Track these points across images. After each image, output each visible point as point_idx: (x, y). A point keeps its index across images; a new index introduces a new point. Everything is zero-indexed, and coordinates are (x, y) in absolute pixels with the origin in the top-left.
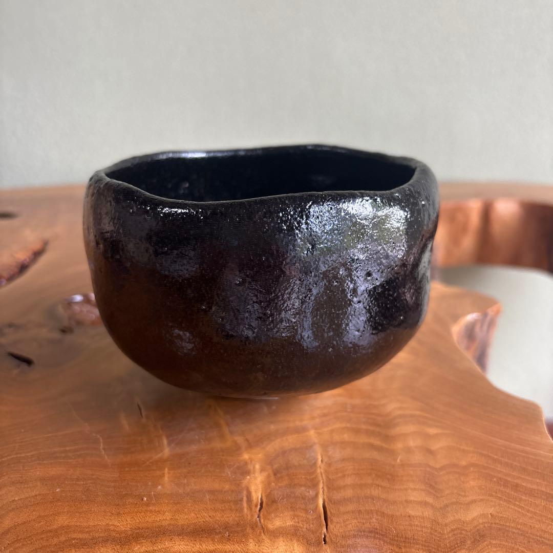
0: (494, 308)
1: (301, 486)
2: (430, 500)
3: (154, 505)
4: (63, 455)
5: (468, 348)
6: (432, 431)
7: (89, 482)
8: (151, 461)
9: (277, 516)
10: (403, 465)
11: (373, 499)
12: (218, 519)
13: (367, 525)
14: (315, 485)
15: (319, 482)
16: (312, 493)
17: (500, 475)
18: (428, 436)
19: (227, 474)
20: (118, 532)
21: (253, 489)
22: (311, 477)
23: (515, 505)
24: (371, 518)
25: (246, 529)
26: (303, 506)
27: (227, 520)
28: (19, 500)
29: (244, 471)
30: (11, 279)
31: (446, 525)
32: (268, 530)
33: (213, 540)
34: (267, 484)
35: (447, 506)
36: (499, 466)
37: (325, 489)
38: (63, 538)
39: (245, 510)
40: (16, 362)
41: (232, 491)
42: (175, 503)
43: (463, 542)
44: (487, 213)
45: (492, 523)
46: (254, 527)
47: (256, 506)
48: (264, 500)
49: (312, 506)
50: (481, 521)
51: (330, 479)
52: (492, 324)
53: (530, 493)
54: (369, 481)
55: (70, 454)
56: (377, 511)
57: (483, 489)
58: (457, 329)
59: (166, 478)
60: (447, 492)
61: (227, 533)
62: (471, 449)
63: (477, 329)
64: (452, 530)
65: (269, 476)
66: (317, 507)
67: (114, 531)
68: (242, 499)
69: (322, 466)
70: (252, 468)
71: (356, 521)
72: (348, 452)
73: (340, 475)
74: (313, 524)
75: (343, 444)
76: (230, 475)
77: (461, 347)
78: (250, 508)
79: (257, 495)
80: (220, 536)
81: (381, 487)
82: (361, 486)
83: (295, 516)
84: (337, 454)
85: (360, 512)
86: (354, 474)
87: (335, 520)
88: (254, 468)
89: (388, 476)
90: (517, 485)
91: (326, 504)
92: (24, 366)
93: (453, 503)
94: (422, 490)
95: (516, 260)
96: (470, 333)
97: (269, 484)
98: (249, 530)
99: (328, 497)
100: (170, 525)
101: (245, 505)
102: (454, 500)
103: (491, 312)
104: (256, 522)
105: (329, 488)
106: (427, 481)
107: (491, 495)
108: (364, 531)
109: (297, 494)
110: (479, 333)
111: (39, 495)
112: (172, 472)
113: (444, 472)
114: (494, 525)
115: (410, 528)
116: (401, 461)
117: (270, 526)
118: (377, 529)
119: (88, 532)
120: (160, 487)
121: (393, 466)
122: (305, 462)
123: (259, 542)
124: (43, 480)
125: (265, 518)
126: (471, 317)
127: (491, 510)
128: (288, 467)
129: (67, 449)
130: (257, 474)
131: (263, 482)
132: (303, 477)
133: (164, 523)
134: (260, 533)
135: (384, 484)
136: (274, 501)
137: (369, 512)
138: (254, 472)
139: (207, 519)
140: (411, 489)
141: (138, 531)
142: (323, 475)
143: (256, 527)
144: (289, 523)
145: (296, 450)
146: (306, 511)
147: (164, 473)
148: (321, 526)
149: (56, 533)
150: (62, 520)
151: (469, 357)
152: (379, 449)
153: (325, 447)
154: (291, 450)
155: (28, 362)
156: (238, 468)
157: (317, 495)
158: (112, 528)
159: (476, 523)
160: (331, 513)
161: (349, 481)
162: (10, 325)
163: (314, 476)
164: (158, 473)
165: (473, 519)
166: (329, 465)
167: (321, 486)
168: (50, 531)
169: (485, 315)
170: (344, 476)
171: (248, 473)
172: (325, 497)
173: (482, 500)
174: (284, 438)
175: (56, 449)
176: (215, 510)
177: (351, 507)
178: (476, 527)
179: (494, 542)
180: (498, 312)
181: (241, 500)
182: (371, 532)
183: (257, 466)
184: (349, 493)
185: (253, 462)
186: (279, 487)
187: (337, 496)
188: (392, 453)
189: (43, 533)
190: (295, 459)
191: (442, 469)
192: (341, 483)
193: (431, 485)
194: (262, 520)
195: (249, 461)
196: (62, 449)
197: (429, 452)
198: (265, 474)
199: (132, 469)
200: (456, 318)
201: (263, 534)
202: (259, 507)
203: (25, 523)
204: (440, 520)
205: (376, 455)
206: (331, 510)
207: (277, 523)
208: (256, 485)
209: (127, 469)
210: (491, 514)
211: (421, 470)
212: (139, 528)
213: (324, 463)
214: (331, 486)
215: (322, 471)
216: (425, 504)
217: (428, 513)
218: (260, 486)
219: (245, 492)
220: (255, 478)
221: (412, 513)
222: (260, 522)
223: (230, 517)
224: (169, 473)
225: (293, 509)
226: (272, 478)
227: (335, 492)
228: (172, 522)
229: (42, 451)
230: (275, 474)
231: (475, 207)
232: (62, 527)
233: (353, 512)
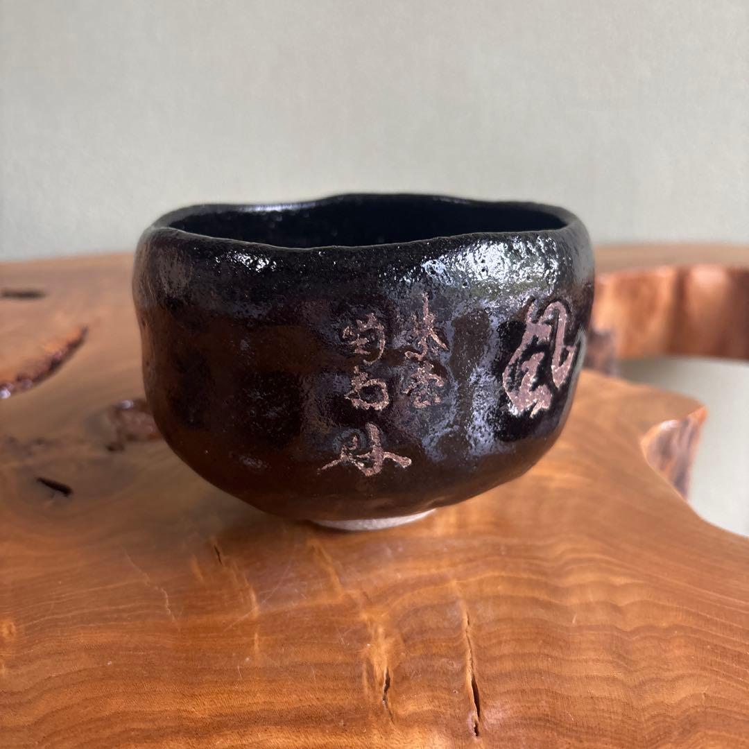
0: (698, 413)
1: (441, 656)
2: (620, 675)
3: (240, 683)
4: (115, 616)
5: (662, 468)
6: (620, 581)
7: (151, 652)
8: (234, 624)
9: (409, 698)
10: (580, 628)
11: (541, 674)
12: (329, 702)
13: (535, 710)
14: (460, 656)
15: (466, 650)
16: (456, 666)
17: (715, 642)
18: (613, 588)
19: (340, 640)
20: (192, 720)
21: (375, 660)
22: (455, 645)
23: (737, 681)
24: (539, 701)
25: (368, 716)
26: (445, 684)
27: (341, 703)
28: (57, 677)
29: (362, 636)
30: (38, 379)
31: (643, 710)
32: (397, 715)
33: (323, 731)
34: (394, 655)
35: (643, 683)
36: (714, 628)
37: (475, 661)
38: (118, 729)
39: (366, 690)
40: (48, 490)
41: (347, 664)
42: (269, 681)
43: (668, 733)
44: (681, 286)
45: (706, 708)
46: (379, 712)
47: (381, 684)
48: (392, 676)
49: (456, 685)
50: (691, 704)
51: (479, 646)
52: (694, 435)
54: (535, 650)
55: (125, 615)
56: (547, 691)
57: (693, 660)
58: (647, 442)
59: (256, 647)
60: (643, 664)
61: (342, 721)
62: (675, 605)
63: (675, 442)
64: (653, 717)
65: (396, 644)
66: (464, 686)
67: (187, 718)
68: (362, 674)
69: (470, 629)
70: (373, 632)
71: (518, 704)
72: (504, 610)
73: (494, 641)
74: (459, 708)
75: (497, 599)
76: (343, 642)
77: (654, 466)
78: (372, 687)
79: (382, 668)
80: (333, 725)
81: (551, 657)
82: (523, 656)
83: (434, 697)
84: (489, 613)
85: (523, 691)
86: (513, 640)
87: (490, 703)
88: (376, 631)
89: (561, 643)
90: (740, 655)
91: (476, 681)
92: (59, 496)
93: (652, 680)
94: (611, 663)
95: (722, 350)
96: (665, 448)
97: (398, 654)
98: (372, 717)
99: (478, 672)
100: (263, 710)
101: (365, 682)
102: (654, 676)
103: (693, 418)
104: (382, 706)
105: (479, 659)
106: (614, 649)
107: (704, 669)
108: (530, 719)
109: (436, 668)
110: (677, 448)
111: (85, 669)
112: (264, 638)
113: (638, 637)
114: (709, 710)
115: (593, 714)
116: (578, 621)
117: (401, 712)
118: (547, 715)
119: (153, 721)
120: (248, 659)
121: (567, 629)
122: (446, 624)
123: (387, 733)
124: (88, 649)
125: (393, 701)
126: (666, 426)
127: (705, 690)
128: (422, 631)
129: (121, 607)
130: (381, 640)
131: (388, 652)
132: (444, 644)
133: (255, 708)
134: (387, 721)
135: (555, 653)
136: (405, 678)
137: (536, 692)
138: (376, 638)
139: (314, 703)
140: (593, 660)
141: (218, 719)
142: (471, 641)
143: (382, 712)
144: (426, 707)
145: (433, 607)
146: (449, 690)
147: (253, 640)
148: (470, 710)
149: (108, 721)
150: (117, 704)
151: (665, 478)
152: (547, 606)
153: (472, 603)
154: (426, 608)
155: (65, 491)
156: (355, 632)
157: (463, 669)
158: (184, 714)
159: (684, 707)
160: (484, 693)
161: (506, 649)
162: (39, 442)
163: (458, 643)
164: (245, 640)
165: (681, 702)
166: (479, 628)
167: (468, 656)
168: (101, 719)
169: (685, 422)
170: (500, 643)
171: (368, 639)
172: (475, 671)
173: (692, 675)
174: (416, 592)
175: (106, 608)
176: (325, 690)
177: (511, 685)
178: (685, 711)
179: (710, 732)
180: (702, 419)
181: (360, 676)
182: (540, 719)
183: (381, 630)
184: (508, 665)
185: (375, 625)
186: (412, 658)
187: (492, 670)
188: (566, 612)
189: (90, 721)
190: (431, 620)
191: (634, 632)
192: (496, 652)
193: (620, 655)
194: (390, 704)
195: (369, 623)
196: (114, 608)
197: (617, 609)
198: (391, 640)
199: (209, 635)
200: (645, 427)
201: (391, 723)
202: (384, 685)
203: (66, 708)
204: (635, 704)
205: (541, 613)
206: (484, 690)
207: (410, 707)
208: (380, 656)
209: (202, 635)
210: (705, 694)
211: (605, 635)
212: (221, 715)
213: (472, 625)
214: (483, 657)
215: (469, 636)
216: (614, 680)
217: (617, 693)
218: (385, 657)
219: (364, 666)
220: (378, 646)
221: (595, 693)
222: (387, 707)
223: (346, 700)
224: (260, 640)
225: (431, 688)
226: (402, 646)
227: (488, 664)
228: (266, 707)
229: (86, 611)
230: (405, 641)
231: (665, 276)
232: (117, 714)
233: (514, 692)
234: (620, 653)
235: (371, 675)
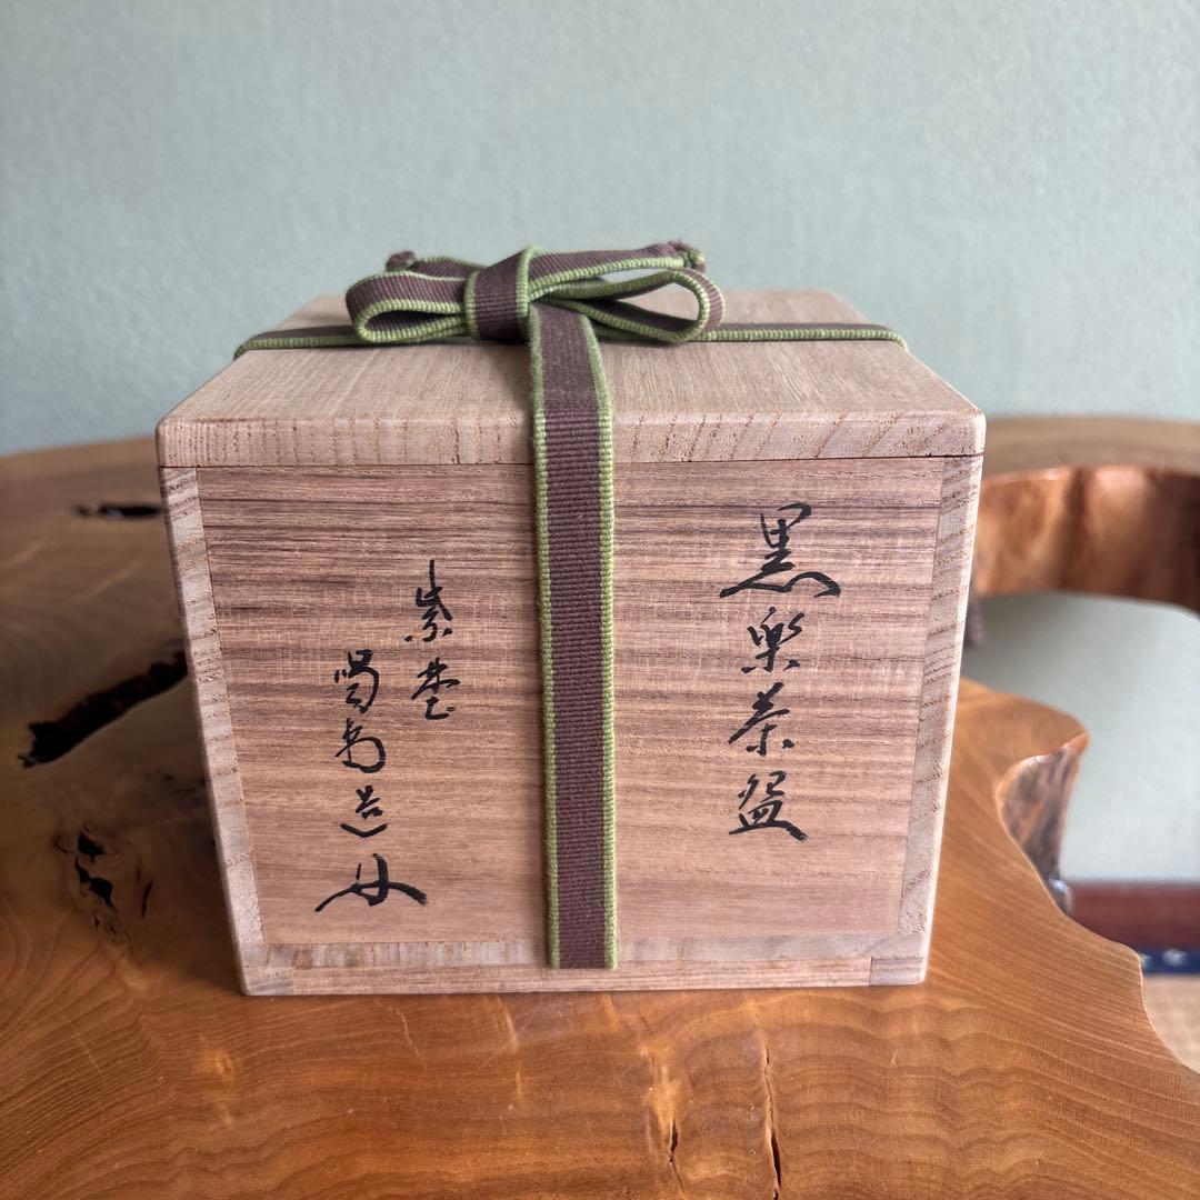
0: (1077, 740)
1: (736, 1106)
2: (943, 1134)
3: (506, 1138)
4: (347, 1047)
5: (1026, 812)
6: (951, 1004)
7: (398, 1097)
8: (490, 1059)
9: (700, 1160)
10: (900, 1070)
11: (851, 1130)
12: (609, 1163)
13: (843, 1177)
14: (758, 1105)
15: (765, 1098)
16: (754, 1119)
17: (1059, 1091)
18: (943, 1015)
19: (617, 1083)
20: (457, 1185)
21: (659, 1109)
22: (752, 1090)
23: (1078, 1144)
24: (849, 1165)
25: (653, 1182)
26: (740, 1142)
27: (623, 1165)
28: (292, 1128)
29: (641, 1077)
31: (967, 1179)
32: (688, 1183)
34: (682, 1104)
35: (969, 1145)
36: (1059, 1073)
37: (776, 1112)
39: (651, 1149)
41: (627, 1115)
42: (538, 1136)
44: (1078, 494)
45: (1040, 1177)
46: (667, 1178)
47: (667, 1141)
48: (679, 1131)
49: (754, 1143)
50: (1022, 1172)
51: (780, 1092)
52: (1070, 771)
53: (1107, 1123)
54: (846, 1099)
55: (358, 1046)
56: (859, 1153)
57: (1030, 1115)
58: (1002, 788)
59: (519, 1092)
60: (972, 1120)
61: (625, 1187)
62: (1016, 1041)
63: (1043, 781)
64: (977, 1188)
65: (683, 1088)
66: (762, 1144)
67: (448, 1183)
68: (644, 1127)
69: (769, 1069)
70: (656, 1072)
71: (823, 1169)
72: (811, 1043)
73: (799, 1086)
74: (757, 1173)
75: (803, 1028)
76: (621, 1086)
78: (658, 1146)
79: (667, 1123)
80: (615, 1192)
81: (865, 1109)
82: (833, 1106)
83: (729, 1159)
84: (793, 1047)
85: (831, 1153)
86: (822, 1085)
87: (792, 1166)
88: (659, 1072)
89: (876, 1090)
90: (1086, 1109)
91: (777, 1138)
93: (981, 1141)
94: (934, 1117)
96: (1028, 789)
97: (685, 1102)
98: (659, 1184)
99: (780, 1126)
100: (534, 1173)
101: (649, 1138)
102: (983, 1136)
103: (1069, 748)
104: (669, 1171)
105: (781, 1110)
106: (938, 1098)
107: (1043, 1127)
108: (838, 1188)
109: (730, 1121)
110: (1046, 788)
111: (323, 1119)
112: (526, 1079)
113: (968, 1083)
114: (1042, 1180)
115: (909, 1183)
116: (897, 1061)
117: (691, 1177)
118: (857, 1184)
119: (411, 1185)
120: (511, 1107)
121: (885, 1071)
122: (742, 1062)
124: (322, 1092)
125: (683, 1163)
126: (1029, 763)
127: (1040, 1154)
128: (714, 1071)
129: (352, 1035)
130: (665, 1082)
131: (674, 1099)
132: (739, 1089)
133: (525, 1171)
134: (677, 1188)
135: (868, 1104)
136: (695, 1133)
137: (845, 1154)
138: (660, 1080)
139: (592, 1164)
140: (914, 1114)
141: (484, 1184)
142: (771, 1086)
143: (670, 1177)
144: (721, 1171)
145: (725, 1038)
146: (745, 1150)
147: (515, 1082)
148: (770, 1177)
149: (361, 1185)
150: (366, 1165)
152: (862, 1038)
153: (772, 1033)
154: (717, 1039)
156: (635, 1072)
157: (762, 1123)
158: (445, 1177)
159: (1014, 1176)
160: (786, 1155)
161: (812, 1097)
163: (756, 1088)
164: (505, 1081)
165: (1011, 1170)
166: (780, 1067)
167: (768, 1106)
168: (352, 1183)
169: (1058, 755)
170: (804, 1088)
171: (650, 1081)
172: (775, 1126)
173: (1026, 1136)
174: (705, 1017)
175: (334, 1036)
176: (604, 1148)
177: (816, 1145)
178: (1014, 1182)
180: (1081, 748)
181: (643, 1131)
182: (848, 1189)
183: (665, 1070)
184: (813, 1118)
185: (656, 1062)
186: (704, 1107)
187: (795, 1124)
188: (884, 1046)
189: (341, 1185)
190: (724, 1056)
191: (963, 1077)
192: (800, 1100)
193: (946, 1108)
194: (678, 1167)
195: (650, 1060)
196: (343, 1036)
197: (945, 1044)
198: (677, 1083)
199: (463, 1074)
200: (1002, 765)
201: (680, 1191)
202: (671, 1142)
203: (309, 1168)
204: (958, 1171)
205: (856, 1050)
206: (786, 1150)
207: (701, 1171)
208: (665, 1101)
209: (454, 1074)
210: (1039, 1160)
211: (930, 1079)
212: (487, 1179)
213: (772, 1064)
214: (785, 1108)
215: (769, 1078)
216: (935, 1140)
217: (939, 1156)
218: (671, 1106)
219: (647, 1117)
220: (663, 1091)
221: (913, 1156)
222: (675, 1170)
223: (623, 1161)
224: (523, 1081)
225: (726, 1146)
226: (690, 1091)
227: (790, 1117)
228: (539, 1169)
229: (311, 1039)
230: (694, 1085)
231: (1055, 480)
232: (369, 1176)
233: (820, 1153)
234: (944, 1104)
235: (656, 1131)
